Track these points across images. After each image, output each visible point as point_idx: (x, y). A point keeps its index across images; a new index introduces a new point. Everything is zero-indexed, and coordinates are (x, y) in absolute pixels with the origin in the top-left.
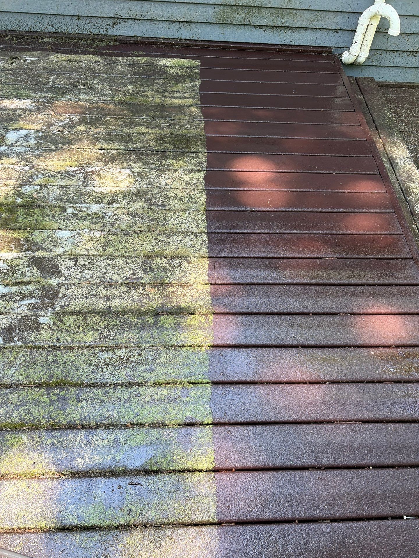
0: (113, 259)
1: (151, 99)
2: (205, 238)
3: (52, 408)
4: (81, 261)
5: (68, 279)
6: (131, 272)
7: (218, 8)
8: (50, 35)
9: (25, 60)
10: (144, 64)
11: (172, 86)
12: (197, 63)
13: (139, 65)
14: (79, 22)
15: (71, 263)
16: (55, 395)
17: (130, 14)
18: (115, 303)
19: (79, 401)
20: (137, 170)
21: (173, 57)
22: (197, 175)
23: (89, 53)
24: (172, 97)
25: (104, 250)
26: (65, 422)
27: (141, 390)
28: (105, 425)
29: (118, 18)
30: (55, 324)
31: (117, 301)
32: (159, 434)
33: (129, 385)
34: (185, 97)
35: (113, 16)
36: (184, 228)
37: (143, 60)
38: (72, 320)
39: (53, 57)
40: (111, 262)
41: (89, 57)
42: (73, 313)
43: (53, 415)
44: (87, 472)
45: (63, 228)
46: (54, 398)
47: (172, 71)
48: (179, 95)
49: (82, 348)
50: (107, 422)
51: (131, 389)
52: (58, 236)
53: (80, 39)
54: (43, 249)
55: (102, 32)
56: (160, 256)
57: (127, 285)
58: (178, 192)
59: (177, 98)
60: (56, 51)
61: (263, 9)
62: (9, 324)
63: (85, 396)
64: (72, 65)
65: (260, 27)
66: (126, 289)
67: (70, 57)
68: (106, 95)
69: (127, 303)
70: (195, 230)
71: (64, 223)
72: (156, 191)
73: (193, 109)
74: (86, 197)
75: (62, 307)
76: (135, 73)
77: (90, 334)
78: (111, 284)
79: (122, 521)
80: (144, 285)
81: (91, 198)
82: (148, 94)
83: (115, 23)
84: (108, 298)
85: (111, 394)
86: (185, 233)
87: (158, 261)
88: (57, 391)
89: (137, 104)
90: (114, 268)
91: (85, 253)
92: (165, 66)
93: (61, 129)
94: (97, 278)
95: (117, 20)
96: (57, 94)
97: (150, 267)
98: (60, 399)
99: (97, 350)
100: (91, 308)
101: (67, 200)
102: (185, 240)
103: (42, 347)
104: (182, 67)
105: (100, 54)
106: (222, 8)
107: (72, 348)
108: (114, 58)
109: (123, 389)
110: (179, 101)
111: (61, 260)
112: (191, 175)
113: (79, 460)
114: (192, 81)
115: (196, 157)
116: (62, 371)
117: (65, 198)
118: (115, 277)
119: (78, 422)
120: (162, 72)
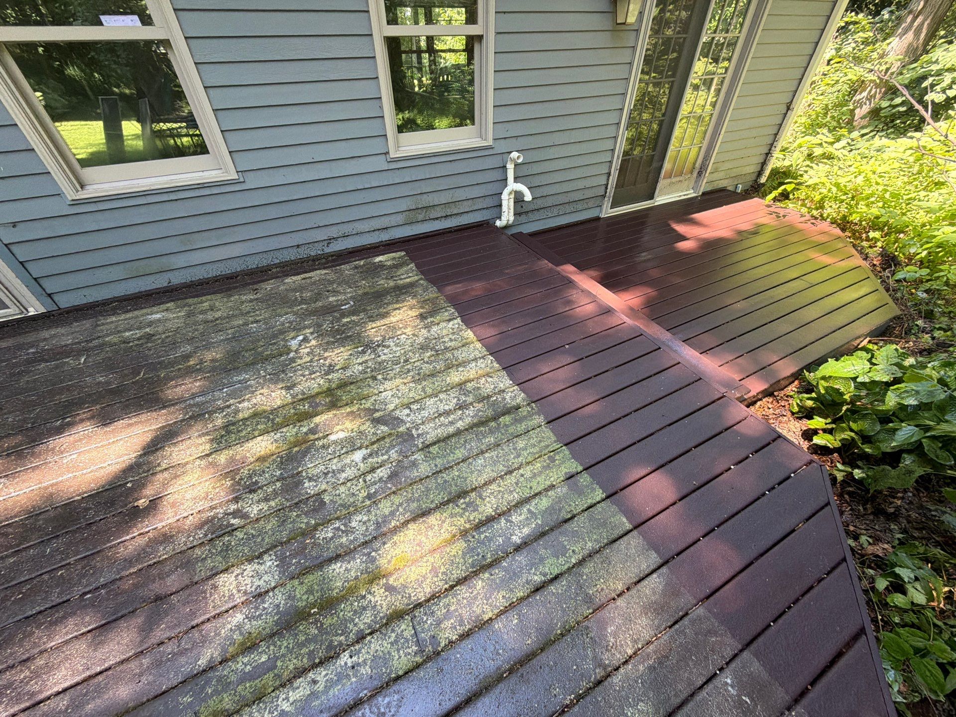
0: (437, 396)
1: (386, 285)
2: (492, 358)
3: (467, 514)
4: (414, 407)
5: (413, 423)
6: (456, 399)
7: (404, 214)
8: (276, 266)
9: (266, 289)
10: (364, 265)
11: (395, 272)
12: (403, 253)
13: (361, 267)
14: (299, 250)
15: (407, 411)
16: (462, 504)
17: (340, 233)
18: (460, 424)
19: (484, 500)
20: (410, 333)
21: (383, 254)
22: (456, 321)
23: (316, 270)
24: (401, 279)
25: (425, 393)
26: (484, 518)
27: (521, 471)
28: (514, 506)
29: (330, 239)
30: (426, 457)
31: (460, 422)
32: (555, 493)
33: (510, 472)
34: (410, 277)
35: (326, 238)
36: (472, 356)
37: (362, 263)
38: (437, 449)
39: (288, 280)
40: (436, 399)
41: (318, 272)
42: (434, 443)
43: (472, 518)
44: (525, 543)
45: (382, 390)
46: (464, 506)
47: (389, 263)
48: (405, 276)
49: (459, 463)
50: (514, 503)
51: (514, 474)
52: (383, 397)
53: (303, 262)
54: (378, 411)
55: (319, 252)
56: (470, 381)
57: (459, 408)
58: (450, 336)
59: (405, 278)
60: (287, 275)
61: (436, 207)
62: (389, 472)
63: (484, 494)
64: (308, 281)
65: (437, 219)
66: (461, 412)
67: (303, 276)
68: (350, 293)
69: (468, 420)
70: (480, 355)
71: (381, 387)
72: (434, 341)
73: (422, 282)
74: (385, 364)
75: (422, 443)
76: (361, 272)
77: (457, 451)
78: (447, 413)
79: (574, 561)
80: (471, 404)
81: (390, 363)
82: (382, 282)
83: (329, 243)
84: (451, 423)
85: (502, 484)
86: (475, 359)
87: (469, 385)
88: (462, 501)
89: (377, 292)
90: (441, 401)
91: (413, 400)
92: (381, 261)
93: (330, 325)
94: (434, 414)
95: (330, 240)
96: (309, 304)
97: (467, 391)
98: (468, 505)
99: (470, 460)
100: (445, 435)
101: (372, 371)
102: (479, 364)
103: (428, 477)
104: (394, 259)
105: (325, 268)
106: (407, 213)
107: (451, 467)
108: (338, 268)
109: (508, 477)
110: (408, 280)
111: (398, 412)
112: (451, 323)
113: (514, 537)
114: (408, 265)
115: (446, 311)
116: (456, 486)
117: (369, 370)
118: (447, 408)
119: (493, 514)
120: (381, 266)
